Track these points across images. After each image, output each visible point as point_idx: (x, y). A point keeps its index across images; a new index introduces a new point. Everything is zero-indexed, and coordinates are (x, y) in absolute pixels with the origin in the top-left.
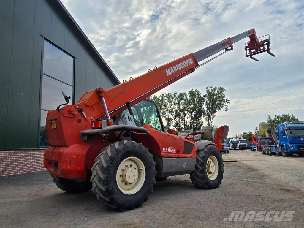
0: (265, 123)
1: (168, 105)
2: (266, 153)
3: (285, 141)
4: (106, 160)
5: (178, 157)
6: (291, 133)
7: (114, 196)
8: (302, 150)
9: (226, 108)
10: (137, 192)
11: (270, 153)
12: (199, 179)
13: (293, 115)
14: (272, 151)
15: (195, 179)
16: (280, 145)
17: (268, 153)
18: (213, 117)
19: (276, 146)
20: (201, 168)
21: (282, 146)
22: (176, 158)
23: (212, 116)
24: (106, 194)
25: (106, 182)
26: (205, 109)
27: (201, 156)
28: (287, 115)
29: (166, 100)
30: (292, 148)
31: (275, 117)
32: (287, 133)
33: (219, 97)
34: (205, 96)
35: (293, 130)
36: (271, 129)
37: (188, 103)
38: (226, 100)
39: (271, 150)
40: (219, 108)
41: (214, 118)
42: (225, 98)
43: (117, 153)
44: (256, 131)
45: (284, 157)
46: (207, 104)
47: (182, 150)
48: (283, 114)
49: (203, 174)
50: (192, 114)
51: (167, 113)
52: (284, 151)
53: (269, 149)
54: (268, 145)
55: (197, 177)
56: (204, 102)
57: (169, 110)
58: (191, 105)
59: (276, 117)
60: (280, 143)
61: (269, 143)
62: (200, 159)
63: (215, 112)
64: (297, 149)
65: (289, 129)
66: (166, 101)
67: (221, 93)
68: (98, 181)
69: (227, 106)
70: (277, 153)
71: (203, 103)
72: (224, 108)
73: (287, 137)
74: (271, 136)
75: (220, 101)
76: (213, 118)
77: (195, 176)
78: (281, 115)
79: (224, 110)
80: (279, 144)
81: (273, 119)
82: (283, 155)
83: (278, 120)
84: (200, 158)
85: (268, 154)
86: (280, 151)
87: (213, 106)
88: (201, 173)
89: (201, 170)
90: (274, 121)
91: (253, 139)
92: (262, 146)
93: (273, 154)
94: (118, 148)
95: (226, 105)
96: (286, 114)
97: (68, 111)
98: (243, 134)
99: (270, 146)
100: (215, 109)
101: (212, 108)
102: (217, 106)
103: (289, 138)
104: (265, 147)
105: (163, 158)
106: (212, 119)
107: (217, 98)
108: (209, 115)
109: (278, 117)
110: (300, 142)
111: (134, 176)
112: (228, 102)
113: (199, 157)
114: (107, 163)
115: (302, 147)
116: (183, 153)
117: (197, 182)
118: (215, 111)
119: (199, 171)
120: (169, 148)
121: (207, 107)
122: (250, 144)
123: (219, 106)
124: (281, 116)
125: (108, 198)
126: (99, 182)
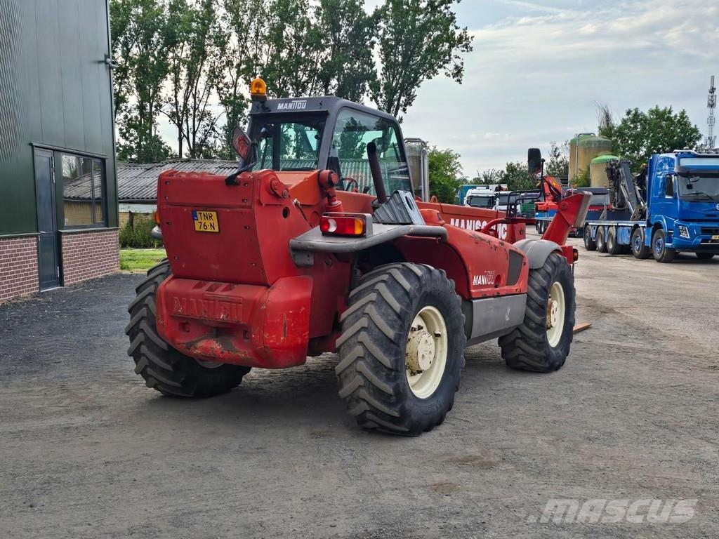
0: (593, 139)
1: (233, 42)
2: (600, 245)
3: (667, 211)
4: (388, 319)
5: (498, 296)
6: (690, 187)
7: (406, 405)
8: (713, 241)
9: (457, 67)
10: (435, 389)
11: (611, 246)
12: (529, 344)
13: (683, 113)
14: (620, 242)
15: (519, 347)
16: (649, 225)
17: (605, 245)
18: (408, 103)
19: (636, 226)
20: (538, 319)
21: (658, 226)
22: (494, 297)
23: (403, 99)
24: (392, 401)
25: (393, 374)
26: (379, 67)
27: (537, 286)
28: (664, 112)
29: (224, 18)
30: (685, 235)
31: (626, 117)
32: (678, 184)
33: (435, 23)
34: (379, 15)
35: (698, 177)
36: (620, 166)
37: (315, 41)
38: (457, 36)
39: (616, 238)
40: (432, 66)
41: (410, 104)
42: (457, 28)
43: (408, 301)
44: (553, 162)
45: (659, 261)
46: (387, 49)
47: (504, 277)
48: (654, 108)
49: (540, 334)
50: (326, 86)
51: (229, 75)
52: (659, 244)
53: (610, 234)
54: (609, 219)
55: (525, 341)
56: (374, 38)
57: (238, 66)
58: (323, 48)
59: (631, 116)
60: (649, 216)
61: (612, 216)
62: (535, 295)
63: (415, 82)
64: (700, 240)
65: (686, 173)
66: (224, 25)
67: (443, 8)
68: (372, 371)
69: (458, 62)
70: (636, 249)
71: (373, 44)
72: (450, 67)
73: (676, 198)
74: (617, 188)
75: (438, 41)
76: (405, 105)
77: (518, 338)
78: (645, 111)
79: (449, 75)
80: (648, 220)
81: (617, 122)
82: (657, 255)
83: (636, 127)
84: (536, 291)
85: (605, 250)
86: (648, 244)
87: (407, 56)
88: (535, 330)
89: (536, 324)
90: (620, 132)
91: (547, 190)
92: (587, 224)
93: (623, 250)
94: (411, 289)
95: (457, 57)
96: (661, 109)
97: (267, 189)
98: (506, 172)
99: (614, 223)
100: (417, 73)
101: (405, 64)
102: (424, 57)
103: (681, 201)
104: (599, 226)
105: (474, 301)
106: (404, 110)
107: (425, 28)
108: (390, 91)
109: (636, 117)
110: (712, 218)
111: (430, 352)
112: (466, 46)
113: (533, 288)
114: (392, 327)
115: (716, 232)
116: (505, 284)
117: (522, 353)
118: (416, 79)
119: (533, 325)
120: (484, 274)
121: (386, 59)
122: (537, 211)
123: (433, 60)
124: (646, 113)
125: (397, 410)
126: (377, 373)
